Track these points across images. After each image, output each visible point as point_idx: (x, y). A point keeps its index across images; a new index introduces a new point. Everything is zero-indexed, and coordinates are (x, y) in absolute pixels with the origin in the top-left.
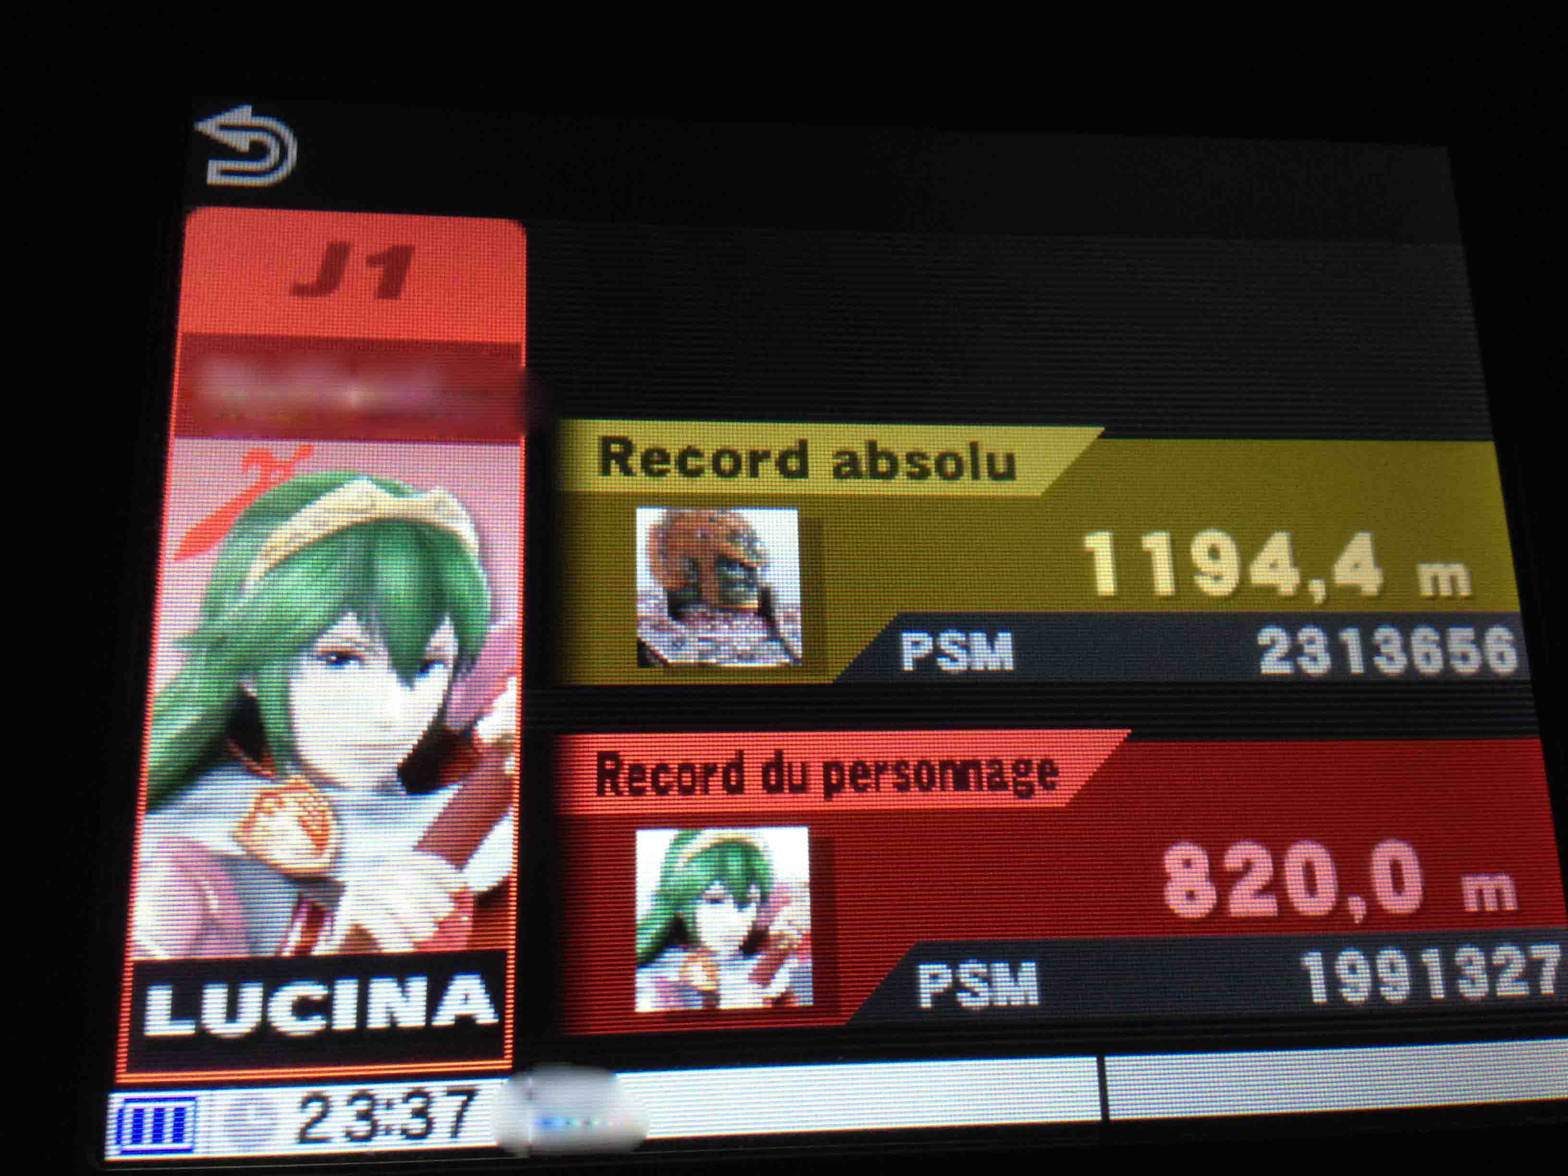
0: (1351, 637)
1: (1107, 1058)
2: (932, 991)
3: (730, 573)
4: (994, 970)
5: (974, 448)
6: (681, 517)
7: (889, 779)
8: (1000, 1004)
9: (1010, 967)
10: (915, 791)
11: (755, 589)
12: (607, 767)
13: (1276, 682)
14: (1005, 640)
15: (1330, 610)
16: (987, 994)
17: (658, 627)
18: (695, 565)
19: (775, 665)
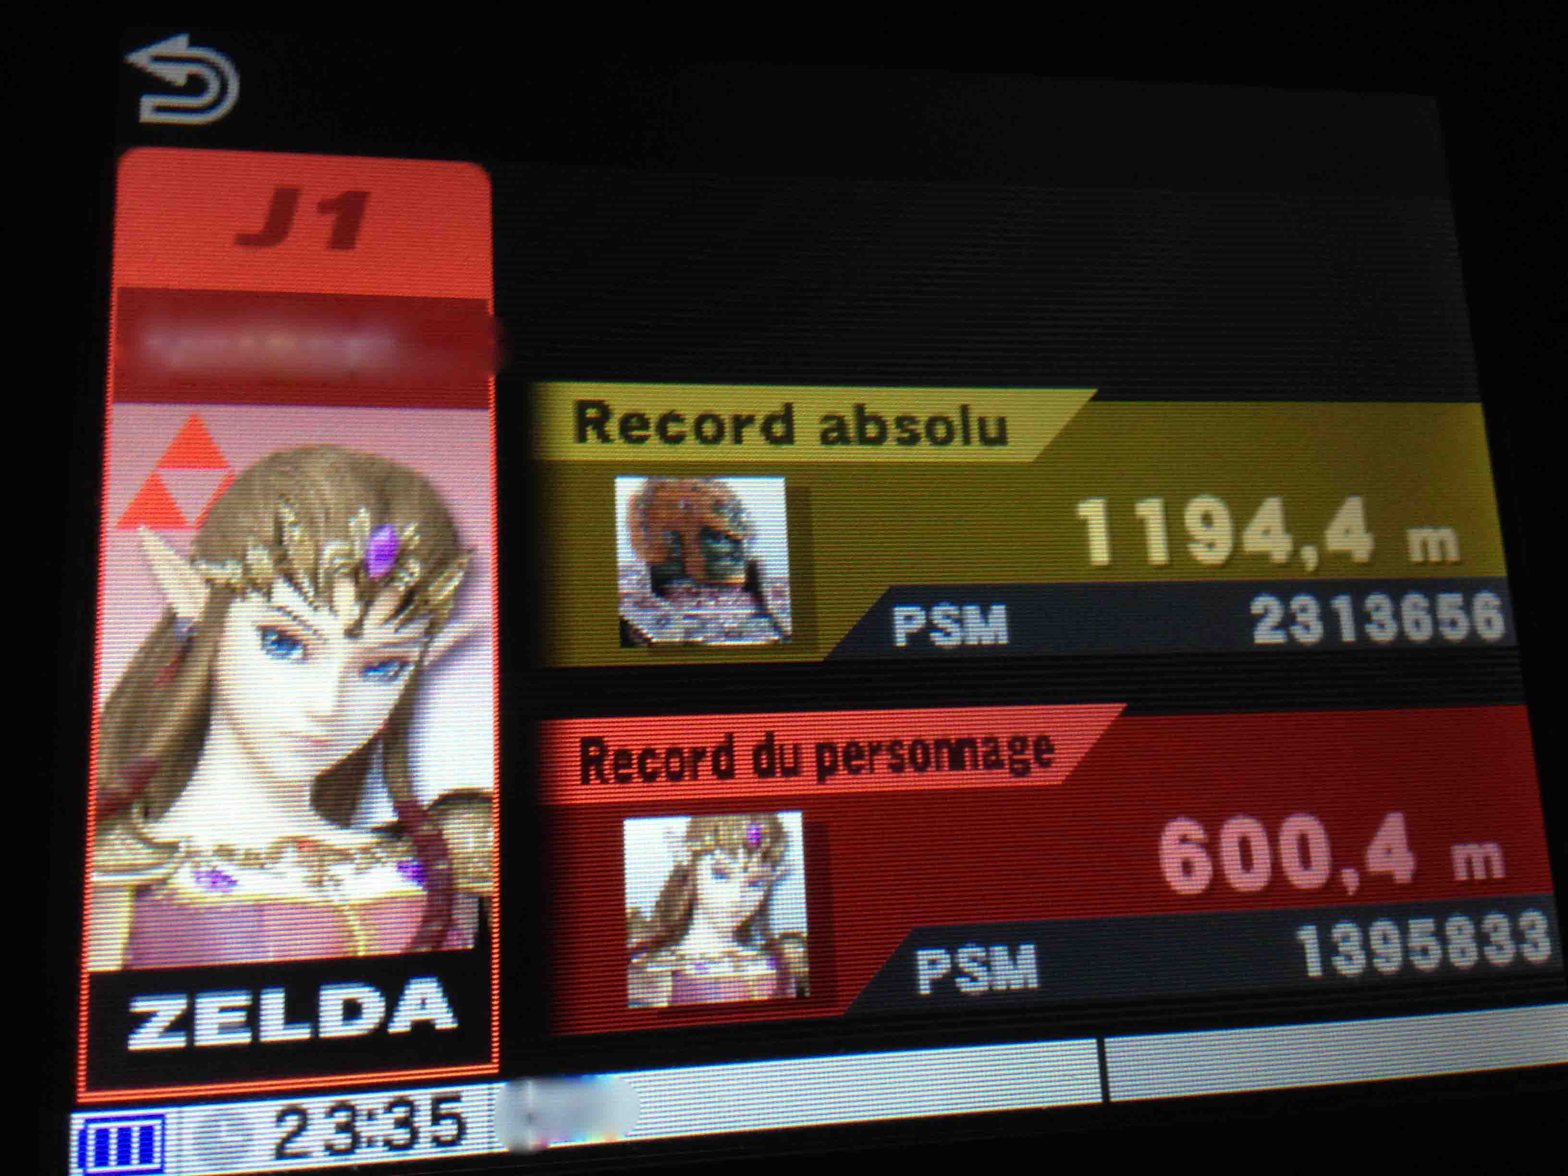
0: (1342, 604)
1: (1107, 1040)
2: (931, 977)
3: (714, 546)
4: (991, 954)
5: (965, 410)
6: (663, 487)
7: (883, 759)
8: (999, 988)
9: (1009, 950)
10: (910, 772)
11: (741, 563)
12: (591, 754)
13: (1269, 651)
14: (999, 612)
15: (1322, 576)
16: (986, 978)
17: (641, 604)
18: (679, 538)
19: (763, 643)
